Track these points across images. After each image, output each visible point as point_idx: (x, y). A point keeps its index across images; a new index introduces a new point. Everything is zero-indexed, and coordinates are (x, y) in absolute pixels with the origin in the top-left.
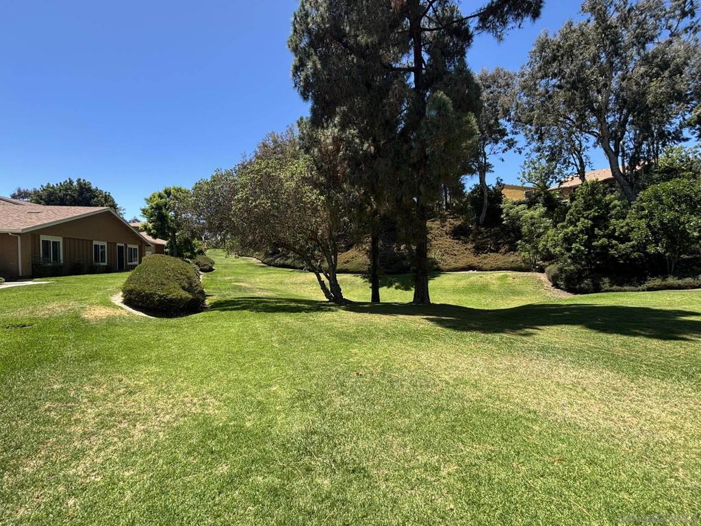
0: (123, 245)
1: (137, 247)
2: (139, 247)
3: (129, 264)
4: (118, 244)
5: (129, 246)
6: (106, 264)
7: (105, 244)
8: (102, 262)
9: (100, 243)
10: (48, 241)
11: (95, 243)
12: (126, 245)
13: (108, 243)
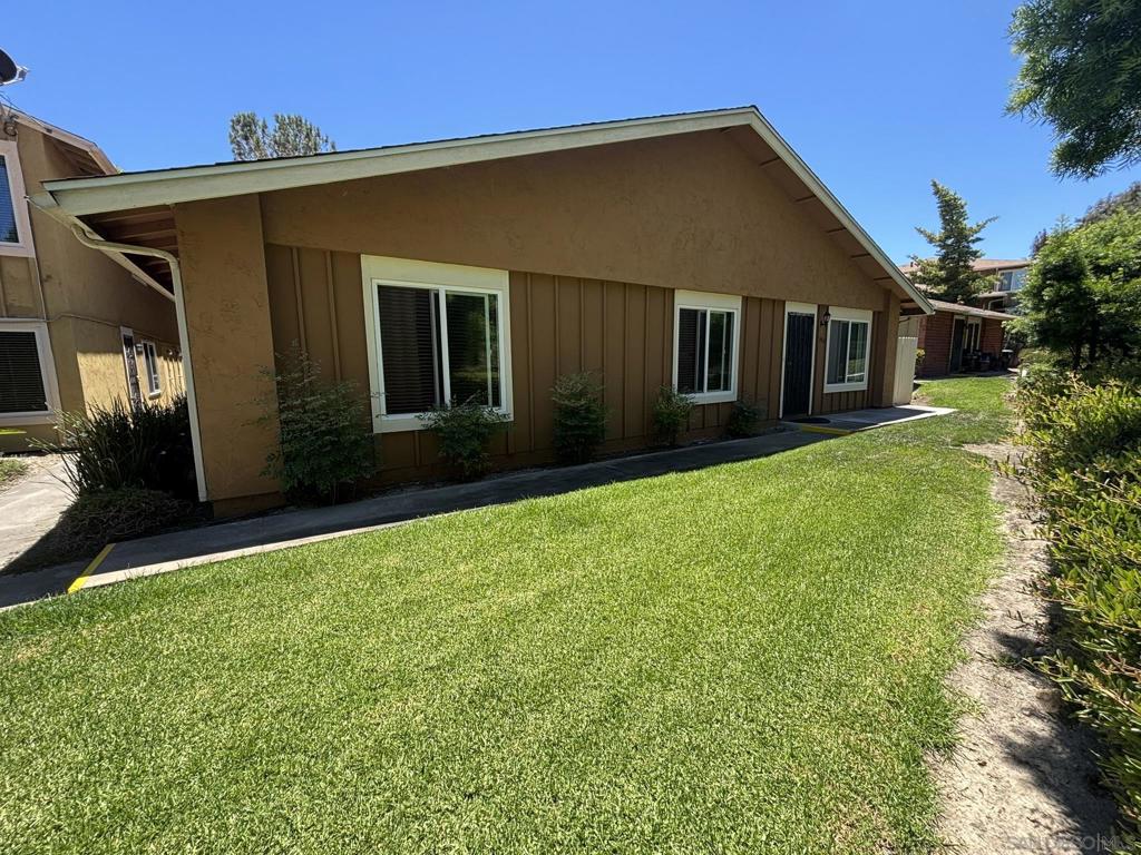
0: (811, 310)
1: (865, 317)
2: (880, 319)
3: (829, 388)
4: (791, 308)
5: (837, 314)
6: (729, 395)
7: (732, 305)
8: (714, 386)
9: (710, 304)
10: (427, 291)
11: (684, 300)
12: (824, 311)
13: (746, 300)
